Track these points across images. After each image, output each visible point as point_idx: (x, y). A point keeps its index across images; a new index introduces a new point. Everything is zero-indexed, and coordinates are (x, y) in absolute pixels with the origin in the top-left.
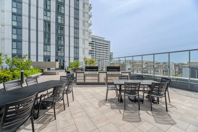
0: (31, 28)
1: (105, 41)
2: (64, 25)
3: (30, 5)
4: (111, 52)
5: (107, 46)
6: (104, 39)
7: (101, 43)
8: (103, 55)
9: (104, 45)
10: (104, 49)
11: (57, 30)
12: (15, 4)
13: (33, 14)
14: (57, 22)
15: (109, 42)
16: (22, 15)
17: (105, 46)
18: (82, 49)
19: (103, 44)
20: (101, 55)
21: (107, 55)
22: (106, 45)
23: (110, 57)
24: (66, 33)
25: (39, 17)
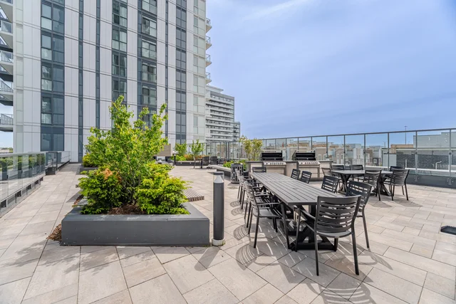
0: (85, 66)
1: (223, 97)
2: (154, 62)
3: (81, 15)
4: (236, 121)
5: (228, 107)
6: (222, 93)
7: (215, 101)
8: (219, 127)
9: (222, 105)
10: (222, 115)
11: (140, 73)
12: (47, 10)
13: (89, 35)
14: (141, 56)
15: (232, 99)
16: (63, 37)
17: (224, 108)
18: (192, 115)
19: (220, 103)
20: (214, 126)
21: (227, 128)
22: (225, 106)
23: (235, 132)
24: (160, 80)
25: (102, 43)
